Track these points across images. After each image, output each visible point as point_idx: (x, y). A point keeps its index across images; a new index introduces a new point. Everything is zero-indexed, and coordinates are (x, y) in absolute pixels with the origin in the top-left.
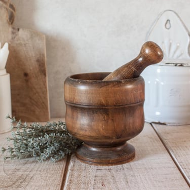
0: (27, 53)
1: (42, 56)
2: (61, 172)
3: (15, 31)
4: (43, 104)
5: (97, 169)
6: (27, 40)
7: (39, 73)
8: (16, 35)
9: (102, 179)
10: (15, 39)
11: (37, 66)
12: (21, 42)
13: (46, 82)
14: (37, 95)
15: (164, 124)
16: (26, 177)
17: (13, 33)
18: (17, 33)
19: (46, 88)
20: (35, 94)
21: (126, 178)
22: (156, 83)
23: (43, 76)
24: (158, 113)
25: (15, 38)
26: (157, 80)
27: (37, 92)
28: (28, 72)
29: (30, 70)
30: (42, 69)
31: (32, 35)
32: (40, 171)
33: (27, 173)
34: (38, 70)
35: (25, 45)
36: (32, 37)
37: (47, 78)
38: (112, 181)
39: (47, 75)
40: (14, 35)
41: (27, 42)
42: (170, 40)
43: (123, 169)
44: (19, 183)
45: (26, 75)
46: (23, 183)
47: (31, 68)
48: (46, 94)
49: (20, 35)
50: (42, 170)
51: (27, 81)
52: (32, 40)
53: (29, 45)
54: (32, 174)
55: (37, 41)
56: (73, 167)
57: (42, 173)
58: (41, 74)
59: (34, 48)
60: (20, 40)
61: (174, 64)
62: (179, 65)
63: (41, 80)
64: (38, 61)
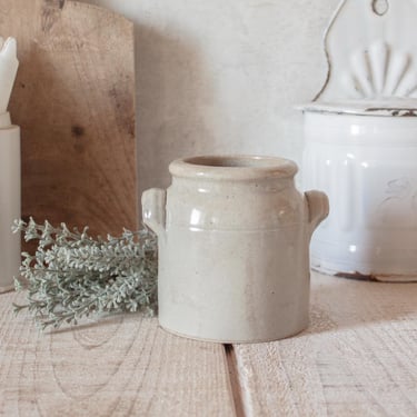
0: (84, 70)
1: (125, 80)
3: (51, 8)
4: (123, 216)
5: (325, 386)
6: (86, 35)
7: (116, 129)
8: (55, 20)
10: (51, 30)
12: (69, 38)
14: (107, 188)
17: (46, 13)
18: (57, 14)
20: (102, 186)
23: (128, 136)
25: (50, 26)
26: (351, 156)
27: (108, 182)
28: (84, 122)
29: (91, 118)
30: (125, 115)
31: (99, 21)
32: (166, 389)
33: (129, 394)
34: (113, 118)
35: (80, 46)
36: (99, 27)
37: (136, 140)
40: (49, 20)
41: (84, 39)
47: (94, 113)
49: (64, 19)
50: (171, 388)
51: (80, 149)
52: (99, 35)
53: (91, 47)
54: (145, 396)
55: (114, 37)
56: (255, 380)
57: (173, 395)
58: (120, 131)
59: (103, 58)
60: (65, 33)
61: (389, 110)
62: (404, 112)
63: (122, 147)
64: (113, 93)
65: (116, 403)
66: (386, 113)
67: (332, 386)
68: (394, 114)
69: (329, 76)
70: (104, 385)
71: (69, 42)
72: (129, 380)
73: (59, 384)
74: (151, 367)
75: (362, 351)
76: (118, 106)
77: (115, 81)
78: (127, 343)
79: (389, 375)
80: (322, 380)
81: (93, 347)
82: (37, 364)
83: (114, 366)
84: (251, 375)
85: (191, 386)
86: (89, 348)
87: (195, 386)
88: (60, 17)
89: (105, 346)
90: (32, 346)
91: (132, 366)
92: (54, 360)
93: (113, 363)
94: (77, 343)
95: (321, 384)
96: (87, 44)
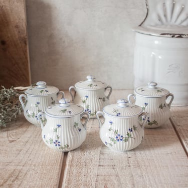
0: (4, 17)
2: (58, 167)
5: (99, 165)
6: (4, 2)
7: (19, 41)
9: (105, 180)
11: (16, 33)
16: (19, 174)
20: (14, 65)
21: (133, 179)
23: (23, 45)
28: (6, 39)
30: (22, 36)
32: (35, 165)
33: (19, 168)
34: (17, 37)
35: (2, 7)
38: (116, 182)
39: (27, 43)
43: (129, 166)
44: (11, 182)
45: (3, 43)
46: (15, 182)
48: (27, 65)
50: (37, 165)
51: (5, 50)
52: (9, 2)
53: (7, 8)
54: (25, 169)
55: (16, 3)
56: (72, 161)
57: (36, 169)
61: (171, 34)
62: (177, 36)
64: (17, 26)
65: (12, 173)
66: (169, 36)
67: (103, 166)
68: (173, 37)
70: (10, 162)
72: (22, 160)
74: (32, 153)
76: (19, 32)
77: (17, 22)
78: (26, 139)
80: (99, 162)
81: (13, 141)
83: (18, 152)
85: (45, 164)
86: (11, 142)
87: (47, 164)
89: (18, 141)
91: (25, 152)
93: (18, 150)
94: (7, 139)
95: (98, 164)
96: (5, 6)
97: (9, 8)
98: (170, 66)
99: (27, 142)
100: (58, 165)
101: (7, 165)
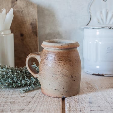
0: (23, 18)
1: (34, 21)
3: (14, 1)
6: (23, 8)
7: (32, 34)
8: (15, 4)
11: (31, 28)
13: (37, 41)
15: (102, 75)
17: (12, 2)
19: (37, 45)
20: (29, 50)
22: (95, 43)
23: (35, 36)
24: (98, 67)
25: (14, 6)
27: (30, 49)
28: (24, 33)
29: (25, 31)
30: (35, 30)
31: (27, 4)
34: (31, 31)
35: (22, 12)
36: (27, 6)
37: (38, 37)
39: (38, 35)
40: (13, 4)
41: (23, 10)
42: (107, 10)
45: (22, 35)
47: (26, 30)
49: (17, 4)
51: (23, 40)
52: (27, 8)
53: (25, 12)
55: (31, 9)
56: (70, 108)
58: (33, 35)
59: (28, 15)
60: (18, 8)
61: (108, 27)
63: (34, 39)
64: (31, 24)
66: (107, 28)
67: (93, 110)
68: (110, 28)
69: (91, 19)
70: (23, 109)
71: (19, 10)
72: (31, 108)
73: (10, 109)
74: (39, 103)
75: (103, 98)
76: (33, 28)
77: (32, 21)
79: (111, 107)
80: (90, 108)
82: (6, 102)
84: (69, 106)
85: (50, 110)
86: (22, 97)
87: (51, 110)
88: (16, 3)
89: (27, 96)
90: (6, 96)
91: (33, 103)
92: (11, 101)
93: (28, 102)
94: (19, 95)
95: (90, 110)
96: (24, 11)
97: (26, 12)
98: (108, 48)
99: (34, 97)
100: (60, 111)
101: (21, 111)
